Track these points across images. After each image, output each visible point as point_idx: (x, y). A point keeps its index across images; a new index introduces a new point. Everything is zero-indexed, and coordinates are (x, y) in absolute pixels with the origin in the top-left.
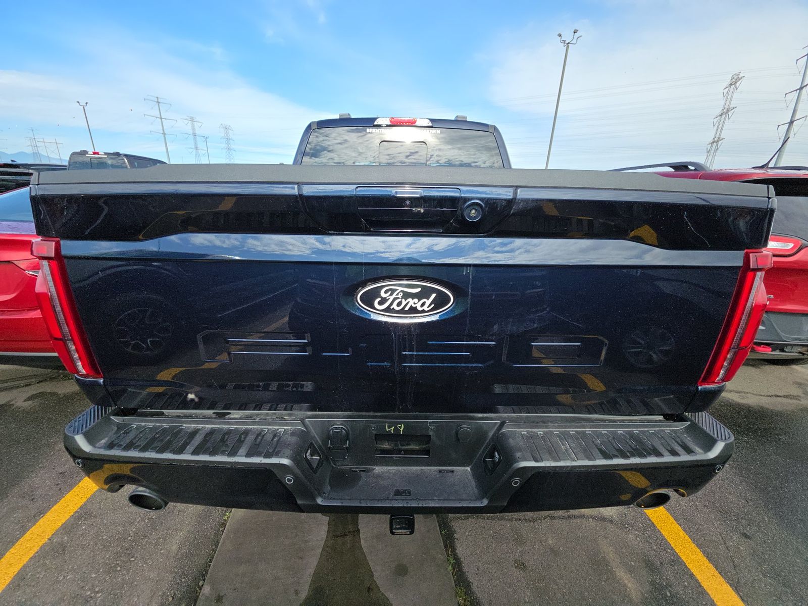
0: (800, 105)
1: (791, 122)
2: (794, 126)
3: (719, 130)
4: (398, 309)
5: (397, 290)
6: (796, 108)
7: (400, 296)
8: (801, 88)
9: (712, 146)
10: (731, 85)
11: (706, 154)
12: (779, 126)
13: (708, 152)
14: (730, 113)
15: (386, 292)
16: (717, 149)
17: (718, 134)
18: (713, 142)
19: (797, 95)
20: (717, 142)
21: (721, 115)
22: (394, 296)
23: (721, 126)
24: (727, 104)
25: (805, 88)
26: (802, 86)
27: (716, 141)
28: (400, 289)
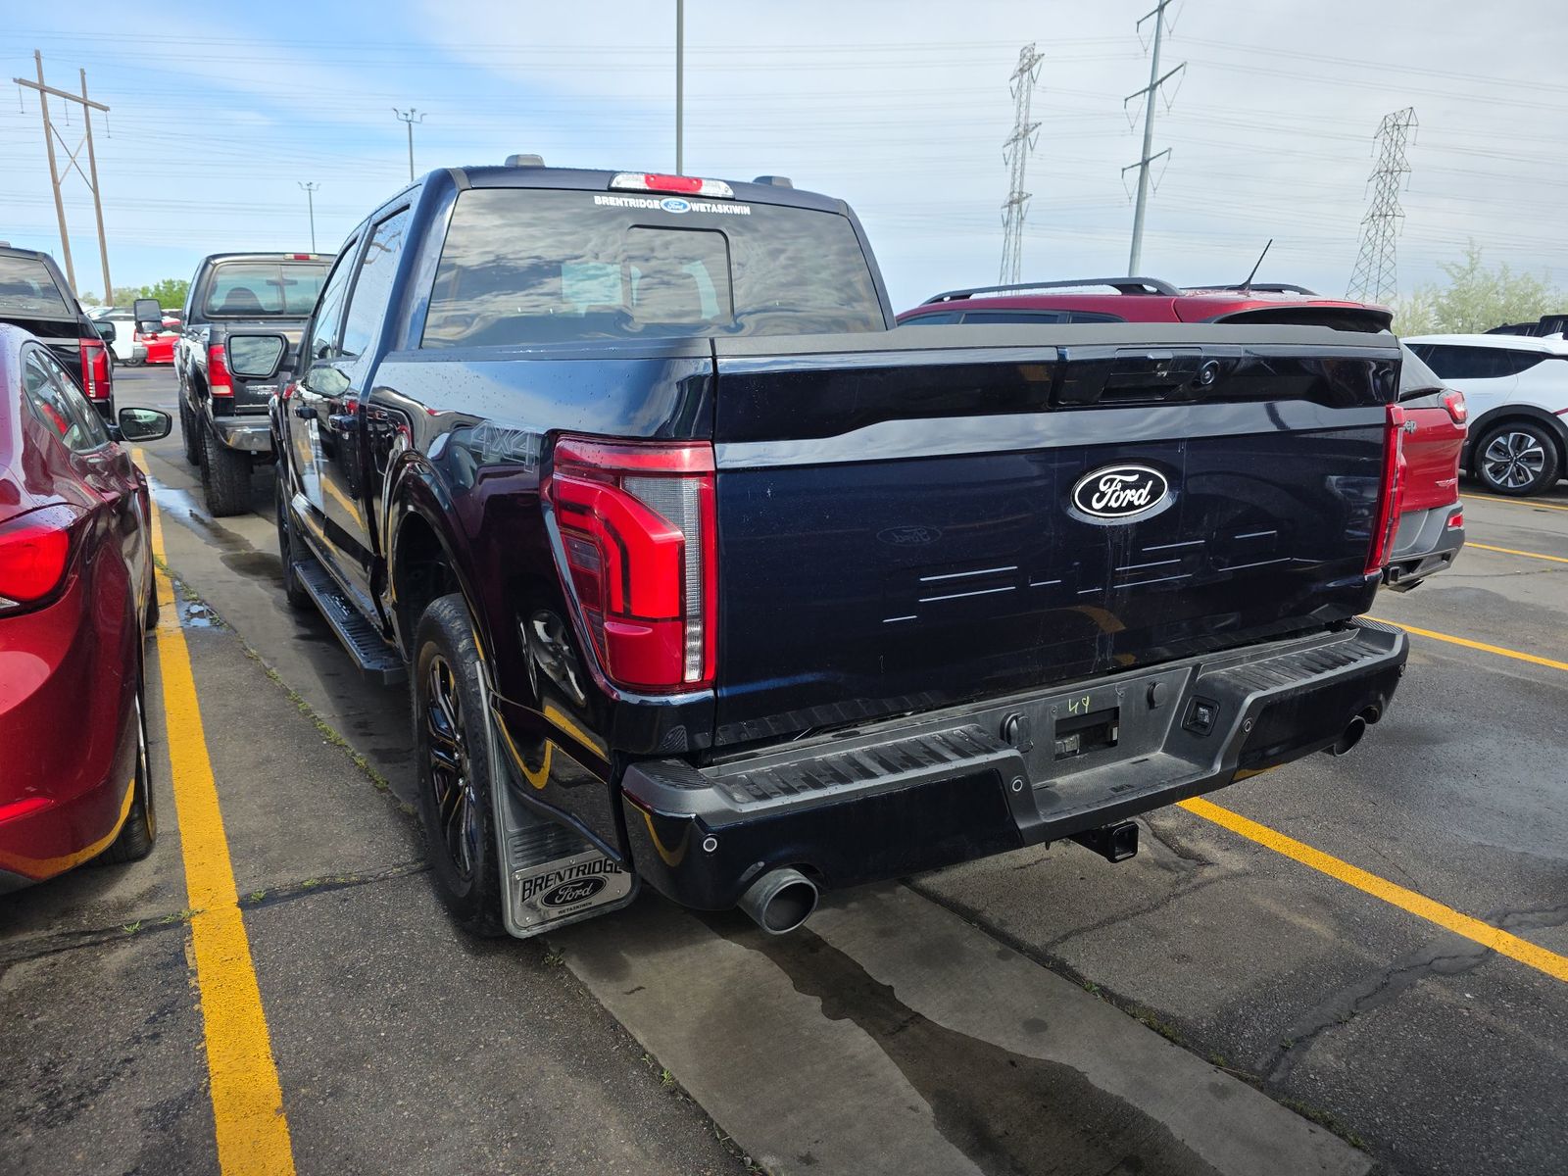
0: (1155, 123)
1: (1145, 163)
2: (1151, 173)
3: (1018, 174)
4: (1115, 505)
5: (1115, 479)
6: (1149, 133)
7: (1119, 488)
8: (1152, 88)
9: (1010, 212)
10: (1022, 71)
11: (1002, 230)
12: (1124, 170)
13: (1007, 224)
14: (1032, 135)
15: (1105, 484)
16: (1022, 218)
17: (1017, 183)
18: (1012, 202)
19: (1147, 101)
20: (1018, 202)
21: (1015, 140)
22: (1113, 488)
23: (1019, 165)
24: (1023, 115)
25: (1159, 86)
26: (1154, 83)
27: (1016, 201)
28: (1119, 477)
